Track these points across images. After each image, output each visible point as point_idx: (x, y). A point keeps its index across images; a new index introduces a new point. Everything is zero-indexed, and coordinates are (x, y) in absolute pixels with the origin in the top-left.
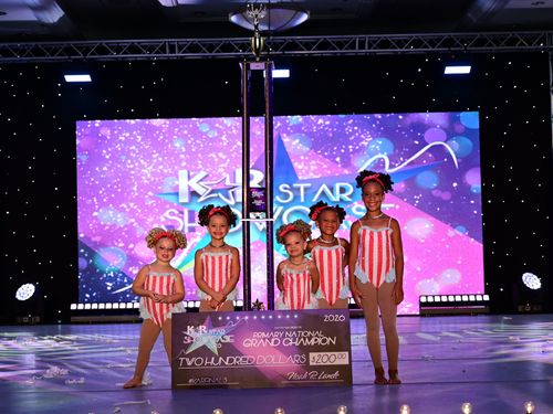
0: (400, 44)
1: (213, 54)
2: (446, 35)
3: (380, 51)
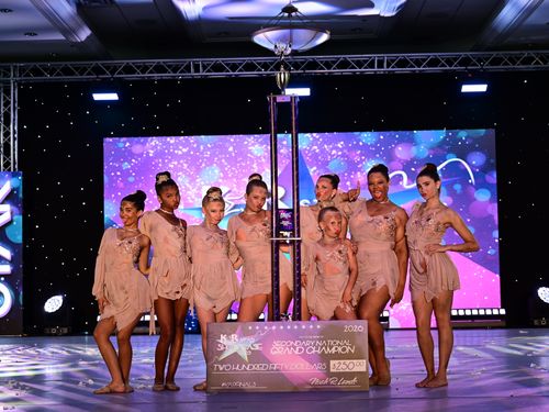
0: (418, 63)
1: (236, 73)
2: (463, 54)
3: (398, 70)
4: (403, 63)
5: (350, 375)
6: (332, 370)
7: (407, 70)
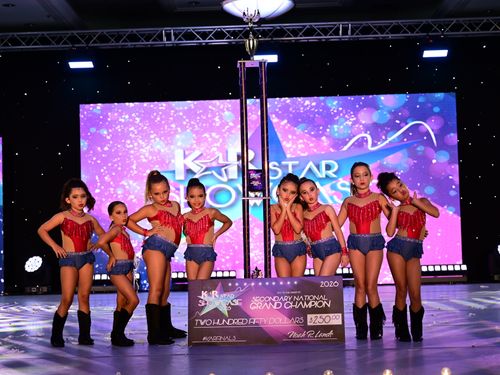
0: (381, 30)
1: (207, 41)
4: (367, 30)
5: (326, 328)
6: (309, 324)
7: (371, 37)
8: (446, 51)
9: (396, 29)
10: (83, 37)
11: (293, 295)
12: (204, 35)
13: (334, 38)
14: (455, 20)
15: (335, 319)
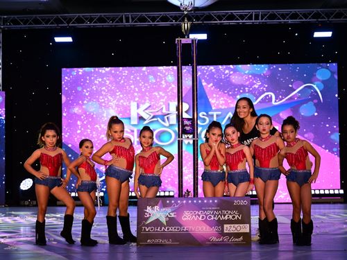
4: (273, 17)
5: (237, 235)
6: (225, 231)
7: (275, 21)
8: (331, 33)
9: (294, 16)
10: (65, 19)
11: (214, 210)
12: (153, 19)
13: (248, 22)
14: (337, 10)
15: (244, 228)
